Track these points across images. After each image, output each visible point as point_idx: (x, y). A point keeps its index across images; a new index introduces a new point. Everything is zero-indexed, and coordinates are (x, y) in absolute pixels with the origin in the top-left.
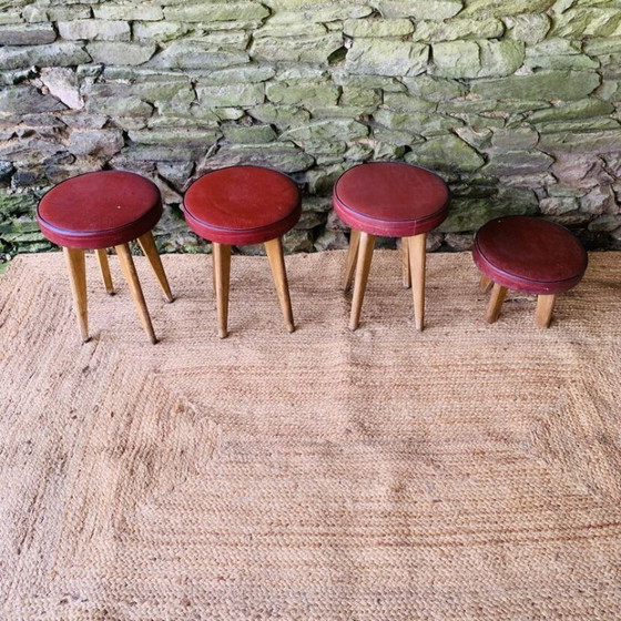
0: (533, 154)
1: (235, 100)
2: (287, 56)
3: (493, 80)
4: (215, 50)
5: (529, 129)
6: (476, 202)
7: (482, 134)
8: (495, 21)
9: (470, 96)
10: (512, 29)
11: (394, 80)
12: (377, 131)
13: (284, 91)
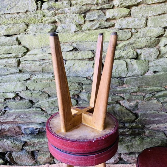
0: (160, 113)
1: (12, 89)
2: (36, 69)
3: (135, 77)
4: (2, 67)
5: (156, 101)
6: (134, 138)
7: (133, 103)
8: (132, 50)
9: (124, 86)
10: (141, 54)
11: (86, 79)
12: (80, 102)
13: (35, 84)
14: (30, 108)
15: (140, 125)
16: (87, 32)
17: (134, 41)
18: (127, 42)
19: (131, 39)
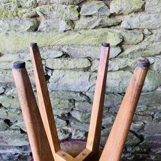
2: (12, 80)
3: (143, 94)
7: (138, 125)
10: (153, 63)
11: (80, 94)
12: (72, 123)
13: (11, 101)
14: (6, 129)
15: (145, 150)
16: (82, 31)
17: (147, 46)
18: (137, 47)
19: (142, 43)
